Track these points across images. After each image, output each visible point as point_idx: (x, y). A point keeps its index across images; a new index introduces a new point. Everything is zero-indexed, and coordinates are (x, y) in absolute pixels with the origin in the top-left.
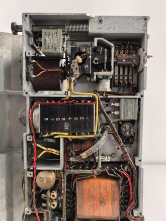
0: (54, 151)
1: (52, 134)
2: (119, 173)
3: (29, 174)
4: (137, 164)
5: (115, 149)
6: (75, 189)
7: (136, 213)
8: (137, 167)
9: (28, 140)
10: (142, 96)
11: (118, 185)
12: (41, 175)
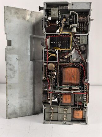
0: (55, 55)
1: (54, 48)
2: (80, 65)
3: (45, 64)
4: (86, 62)
5: (78, 57)
6: (62, 72)
7: (86, 80)
8: (87, 63)
9: (45, 50)
10: (89, 34)
11: (79, 70)
12: (49, 64)
